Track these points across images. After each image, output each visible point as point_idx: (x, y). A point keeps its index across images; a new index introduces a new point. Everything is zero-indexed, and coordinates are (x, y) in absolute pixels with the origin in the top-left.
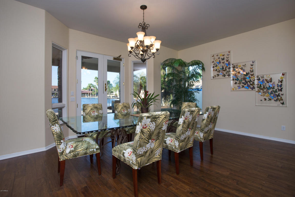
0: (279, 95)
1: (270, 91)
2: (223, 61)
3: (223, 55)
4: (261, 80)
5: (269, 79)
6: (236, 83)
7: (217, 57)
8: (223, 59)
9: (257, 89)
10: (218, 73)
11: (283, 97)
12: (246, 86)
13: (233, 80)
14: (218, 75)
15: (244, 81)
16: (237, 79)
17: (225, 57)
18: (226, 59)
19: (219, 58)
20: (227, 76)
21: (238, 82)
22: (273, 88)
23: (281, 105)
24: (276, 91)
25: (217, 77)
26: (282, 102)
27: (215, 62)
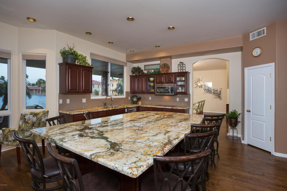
0: (220, 96)
1: (217, 94)
2: (199, 81)
3: (200, 78)
4: (214, 90)
5: (217, 90)
6: (205, 91)
7: (197, 79)
8: (199, 80)
9: (213, 94)
10: (197, 86)
11: (221, 97)
12: (209, 92)
13: (204, 89)
14: (197, 87)
15: (208, 90)
16: (205, 89)
17: (200, 79)
18: (200, 80)
19: (198, 79)
20: (201, 88)
21: (205, 90)
22: (218, 93)
23: (220, 100)
24: (219, 95)
25: (196, 88)
26: (221, 98)
27: (196, 81)
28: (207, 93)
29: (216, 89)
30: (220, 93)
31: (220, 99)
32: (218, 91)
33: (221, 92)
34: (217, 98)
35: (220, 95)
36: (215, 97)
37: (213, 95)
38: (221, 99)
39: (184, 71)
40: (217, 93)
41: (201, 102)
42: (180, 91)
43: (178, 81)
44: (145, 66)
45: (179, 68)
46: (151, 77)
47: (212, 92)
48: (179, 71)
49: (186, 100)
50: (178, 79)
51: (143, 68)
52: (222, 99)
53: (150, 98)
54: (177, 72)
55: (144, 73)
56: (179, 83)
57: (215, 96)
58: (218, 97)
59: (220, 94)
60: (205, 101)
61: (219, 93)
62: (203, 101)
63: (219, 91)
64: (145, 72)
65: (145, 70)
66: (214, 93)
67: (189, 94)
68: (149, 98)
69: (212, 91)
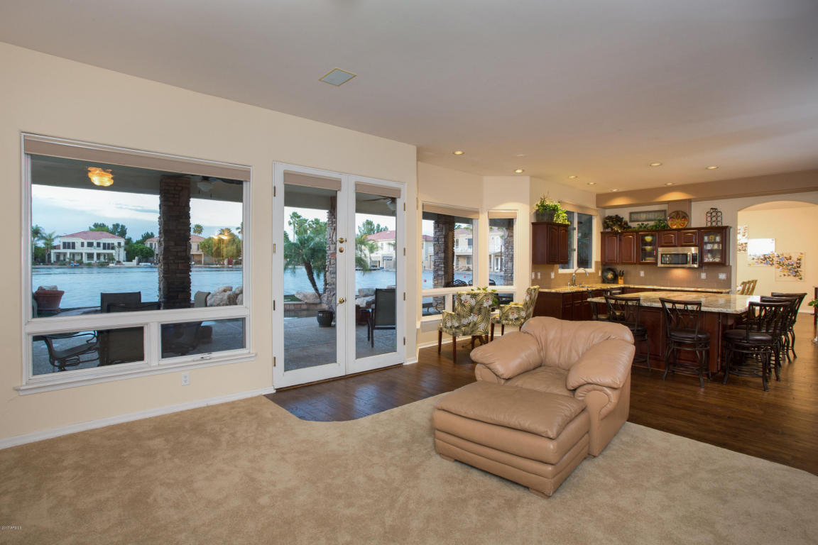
0: (797, 272)
1: (789, 267)
4: (781, 257)
5: (788, 257)
6: (753, 259)
9: (776, 265)
11: (802, 273)
12: (765, 262)
15: (762, 258)
17: (742, 231)
20: (742, 251)
22: (792, 265)
23: (799, 280)
26: (800, 277)
28: (762, 265)
29: (785, 255)
30: (799, 263)
31: (797, 278)
32: (793, 259)
33: (802, 262)
34: (789, 275)
35: (799, 269)
36: (782, 274)
37: (779, 268)
38: (801, 279)
39: (719, 224)
40: (789, 265)
41: (749, 282)
42: (711, 260)
43: (706, 243)
44: (631, 213)
45: (709, 219)
46: (647, 235)
47: (774, 262)
48: (709, 225)
49: (722, 276)
50: (706, 239)
51: (626, 218)
52: (803, 278)
53: (642, 274)
54: (704, 226)
55: (630, 227)
56: (709, 247)
57: (783, 272)
58: (792, 273)
59: (799, 267)
60: (756, 281)
61: (795, 265)
62: (752, 282)
63: (795, 259)
64: (634, 225)
65: (631, 221)
66: (780, 264)
67: (730, 267)
68: (639, 273)
69: (775, 259)
